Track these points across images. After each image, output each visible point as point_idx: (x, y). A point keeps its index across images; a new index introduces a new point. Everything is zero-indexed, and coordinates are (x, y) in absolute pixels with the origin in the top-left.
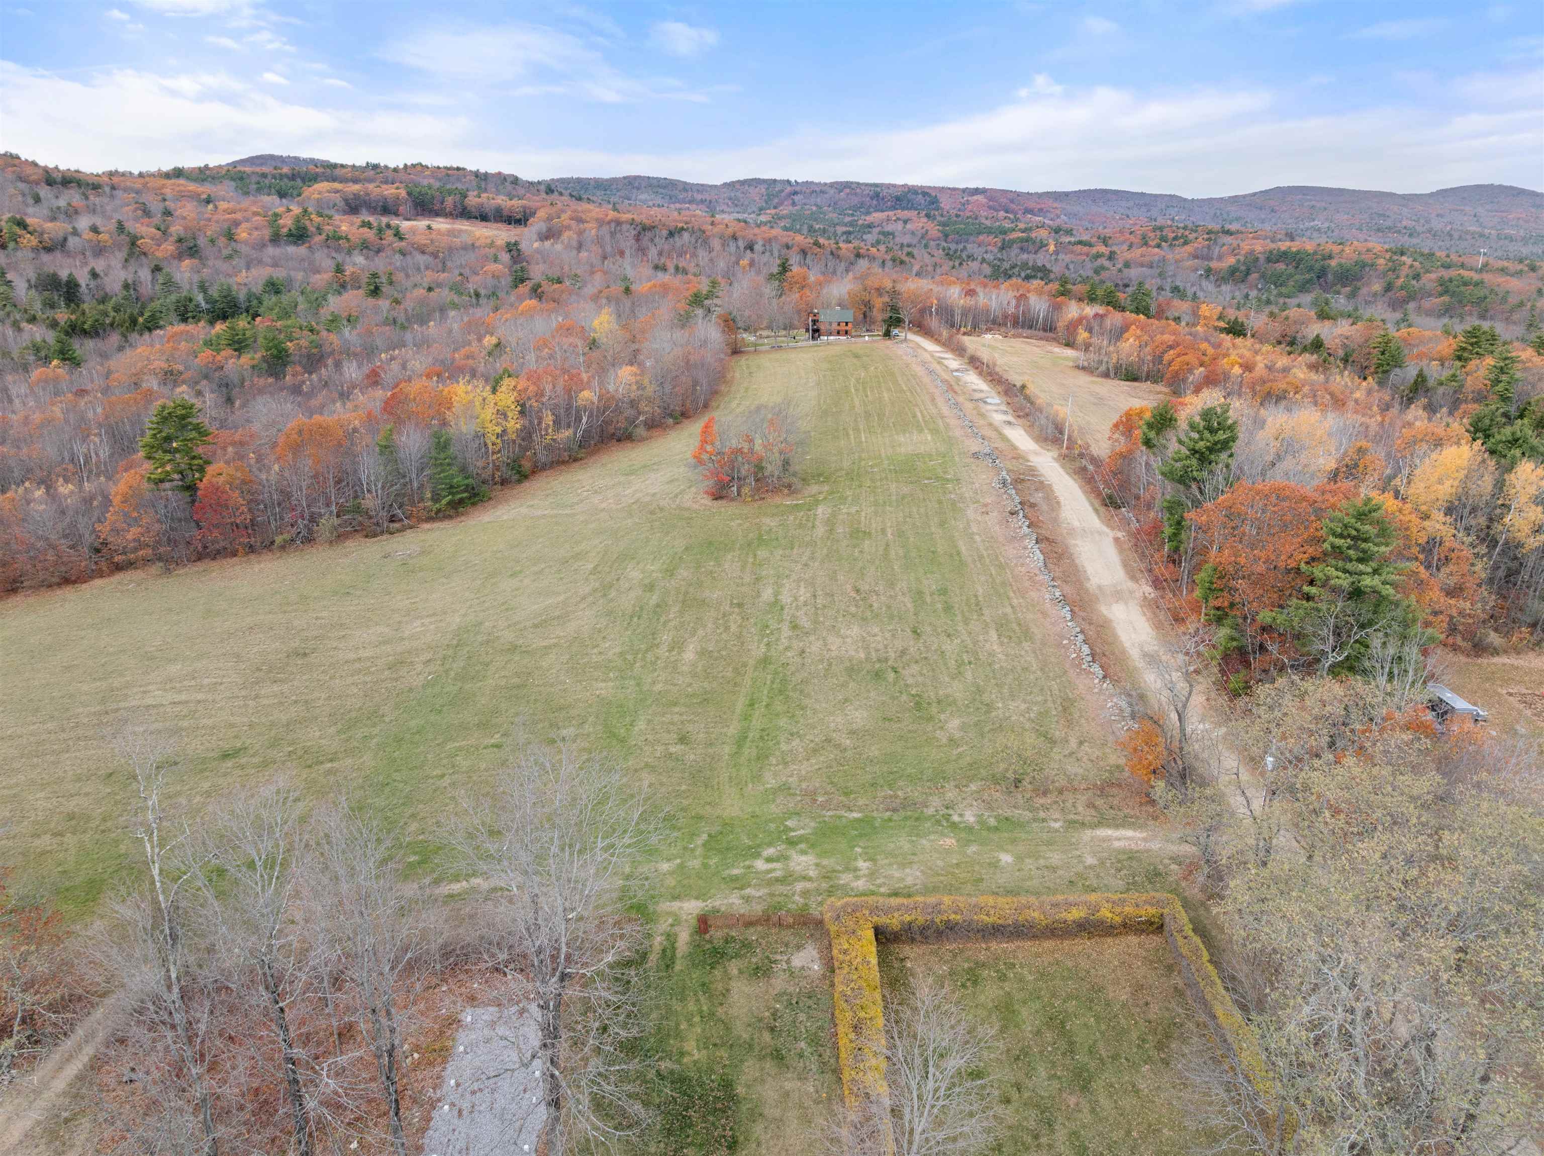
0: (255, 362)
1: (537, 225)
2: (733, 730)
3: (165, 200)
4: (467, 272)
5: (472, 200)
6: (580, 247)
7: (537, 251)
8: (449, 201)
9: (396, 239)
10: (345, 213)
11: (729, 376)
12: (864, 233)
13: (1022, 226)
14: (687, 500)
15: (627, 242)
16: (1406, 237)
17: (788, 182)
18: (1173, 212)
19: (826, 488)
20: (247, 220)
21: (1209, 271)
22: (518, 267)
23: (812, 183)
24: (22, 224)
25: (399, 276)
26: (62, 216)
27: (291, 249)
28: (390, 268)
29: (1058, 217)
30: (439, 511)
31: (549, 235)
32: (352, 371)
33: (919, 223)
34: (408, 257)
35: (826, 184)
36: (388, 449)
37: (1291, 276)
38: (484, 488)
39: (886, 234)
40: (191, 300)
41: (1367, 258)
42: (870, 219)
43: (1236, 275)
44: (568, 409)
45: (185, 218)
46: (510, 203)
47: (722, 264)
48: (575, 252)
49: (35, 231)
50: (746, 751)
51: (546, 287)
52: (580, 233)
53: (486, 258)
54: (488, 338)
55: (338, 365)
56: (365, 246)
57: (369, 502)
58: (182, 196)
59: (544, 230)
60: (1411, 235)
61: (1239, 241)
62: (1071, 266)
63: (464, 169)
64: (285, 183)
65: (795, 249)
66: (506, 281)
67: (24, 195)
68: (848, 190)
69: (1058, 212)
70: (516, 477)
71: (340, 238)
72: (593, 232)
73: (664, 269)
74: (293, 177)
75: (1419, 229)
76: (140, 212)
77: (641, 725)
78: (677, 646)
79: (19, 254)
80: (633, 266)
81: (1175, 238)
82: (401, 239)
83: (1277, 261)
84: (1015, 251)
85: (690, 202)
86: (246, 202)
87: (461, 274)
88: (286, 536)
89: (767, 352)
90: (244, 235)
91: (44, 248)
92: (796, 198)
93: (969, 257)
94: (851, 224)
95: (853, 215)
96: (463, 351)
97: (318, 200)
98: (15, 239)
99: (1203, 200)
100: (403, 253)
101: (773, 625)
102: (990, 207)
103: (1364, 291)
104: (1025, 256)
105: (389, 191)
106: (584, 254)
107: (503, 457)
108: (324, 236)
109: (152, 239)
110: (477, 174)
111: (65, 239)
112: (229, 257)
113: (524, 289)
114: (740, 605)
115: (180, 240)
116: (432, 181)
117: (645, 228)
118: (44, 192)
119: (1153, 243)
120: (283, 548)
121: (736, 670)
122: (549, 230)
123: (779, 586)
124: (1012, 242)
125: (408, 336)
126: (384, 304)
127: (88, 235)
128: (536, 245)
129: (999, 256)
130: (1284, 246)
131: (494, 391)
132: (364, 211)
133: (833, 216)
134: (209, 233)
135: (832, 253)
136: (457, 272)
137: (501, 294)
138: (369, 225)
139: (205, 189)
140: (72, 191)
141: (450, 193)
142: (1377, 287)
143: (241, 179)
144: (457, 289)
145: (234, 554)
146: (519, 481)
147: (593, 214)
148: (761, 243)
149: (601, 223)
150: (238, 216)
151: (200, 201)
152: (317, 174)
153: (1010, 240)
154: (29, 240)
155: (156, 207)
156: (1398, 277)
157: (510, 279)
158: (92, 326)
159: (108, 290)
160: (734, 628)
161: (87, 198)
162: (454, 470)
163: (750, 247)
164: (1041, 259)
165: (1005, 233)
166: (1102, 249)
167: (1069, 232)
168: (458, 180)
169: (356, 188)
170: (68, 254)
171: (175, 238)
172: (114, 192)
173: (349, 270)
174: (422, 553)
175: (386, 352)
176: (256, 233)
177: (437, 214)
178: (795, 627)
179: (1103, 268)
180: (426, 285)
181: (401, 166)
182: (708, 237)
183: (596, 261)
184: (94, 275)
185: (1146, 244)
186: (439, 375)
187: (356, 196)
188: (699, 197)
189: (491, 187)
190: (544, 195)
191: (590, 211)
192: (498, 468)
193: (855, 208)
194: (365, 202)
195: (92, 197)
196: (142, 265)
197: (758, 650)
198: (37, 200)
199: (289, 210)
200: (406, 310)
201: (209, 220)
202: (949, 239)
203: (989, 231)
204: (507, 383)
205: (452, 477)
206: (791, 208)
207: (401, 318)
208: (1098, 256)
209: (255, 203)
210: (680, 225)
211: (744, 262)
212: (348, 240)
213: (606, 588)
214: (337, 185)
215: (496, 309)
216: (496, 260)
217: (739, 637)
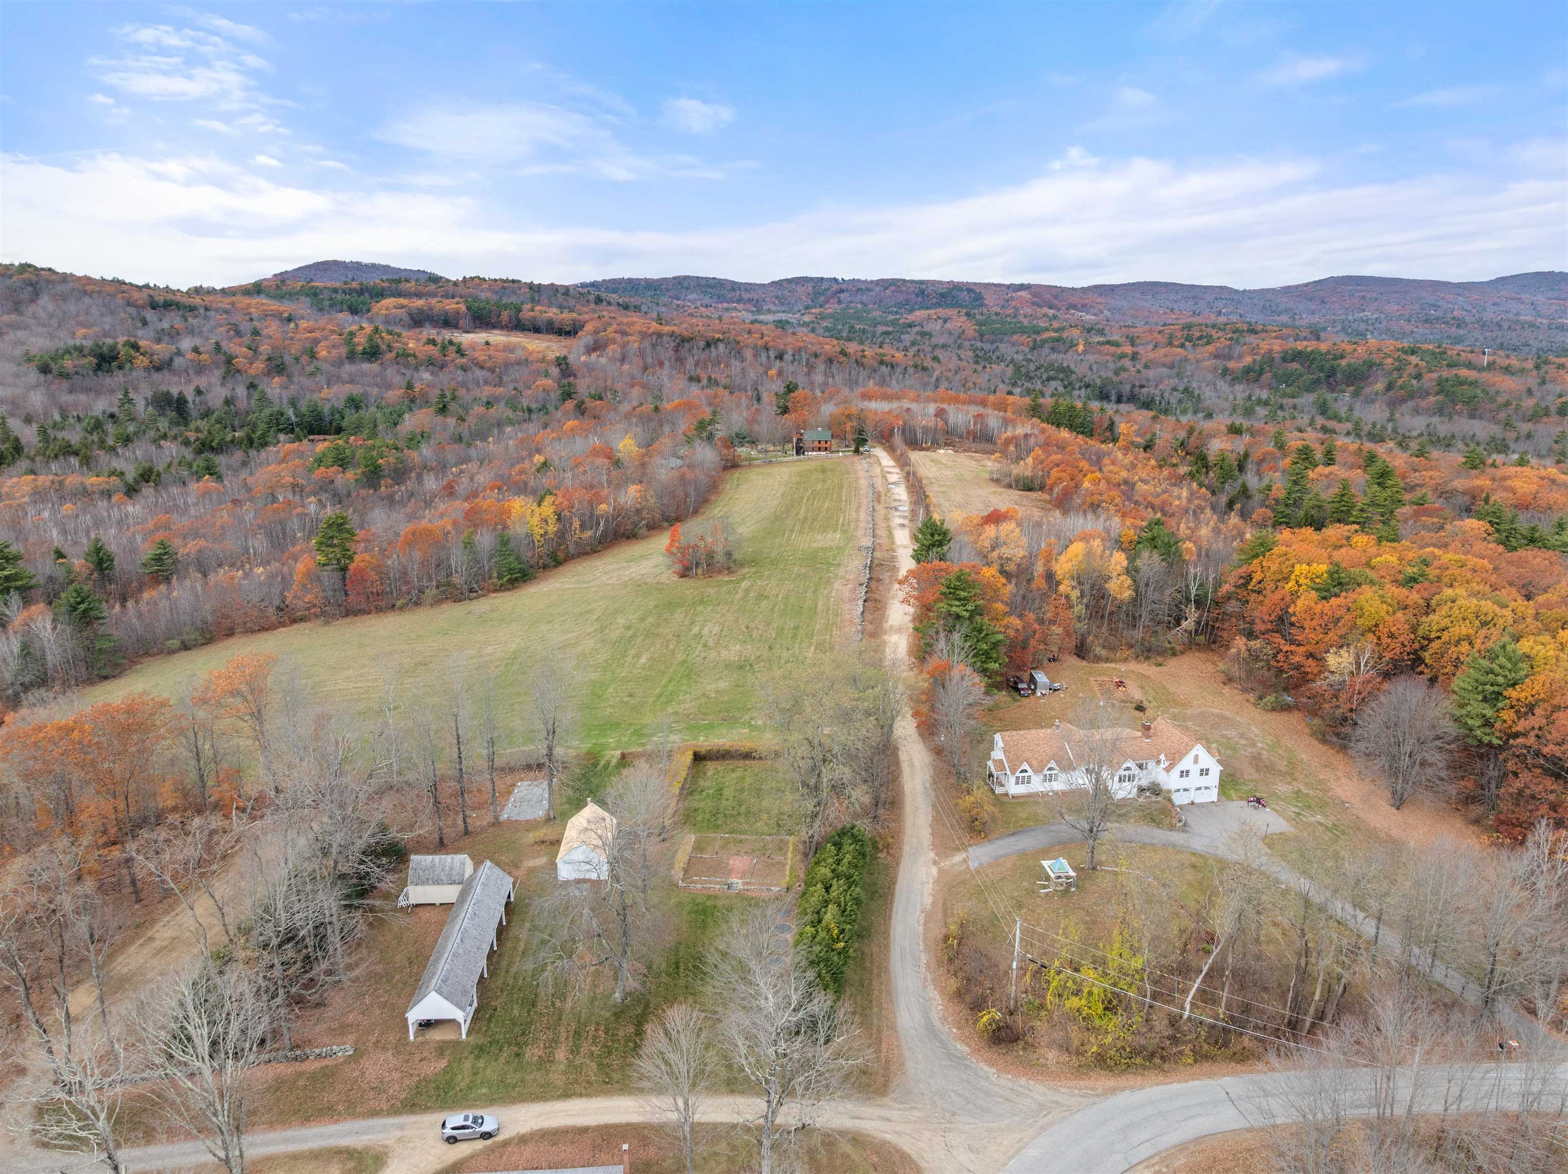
0: (358, 477)
1: (584, 338)
2: (658, 691)
3: (251, 320)
4: (520, 385)
5: (526, 314)
6: (623, 359)
7: (585, 364)
8: (505, 315)
9: (458, 355)
10: (411, 327)
11: (721, 487)
12: (903, 333)
13: (1056, 325)
14: (663, 579)
15: (666, 353)
16: (1454, 329)
17: (835, 280)
18: (1220, 304)
19: (754, 570)
20: (326, 338)
21: (1225, 371)
22: (565, 381)
23: (859, 280)
24: (135, 347)
25: (462, 392)
26: (166, 338)
27: (366, 366)
28: (453, 384)
29: (1101, 312)
30: (502, 585)
31: (596, 347)
32: (431, 483)
33: (959, 322)
34: (469, 373)
35: (872, 282)
36: (469, 545)
37: (1301, 375)
38: (532, 570)
39: (923, 334)
40: (282, 414)
41: (1376, 358)
42: (911, 318)
43: (1251, 375)
44: (592, 514)
45: (270, 337)
46: (560, 317)
47: (752, 374)
48: (618, 364)
49: (146, 353)
50: (661, 699)
51: (589, 403)
52: (624, 345)
53: (538, 373)
54: (537, 457)
55: (419, 477)
56: (431, 363)
57: (457, 579)
58: (265, 316)
59: (592, 342)
60: (1458, 326)
61: (1260, 342)
62: (1095, 367)
63: (519, 281)
64: (354, 298)
65: (822, 357)
66: (555, 395)
67: (133, 319)
68: (893, 288)
69: (1102, 307)
70: (553, 564)
71: (409, 355)
72: (636, 345)
73: (698, 380)
74: (361, 292)
75: (1468, 319)
76: (232, 333)
77: (611, 690)
78: (638, 656)
79: (135, 374)
80: (671, 377)
81: (1200, 338)
82: (463, 355)
83: (1293, 360)
84: (1046, 350)
85: (738, 301)
86: (322, 322)
87: (515, 389)
88: (403, 601)
89: (758, 466)
90: (324, 353)
91: (154, 367)
92: (842, 296)
93: (998, 358)
94: (894, 323)
95: (897, 313)
96: (518, 467)
97: (386, 315)
98: (130, 360)
99: (1255, 291)
100: (465, 370)
101: (694, 645)
102: (1033, 303)
103: (1367, 390)
104: (1054, 356)
105: (451, 305)
106: (626, 367)
107: (545, 550)
108: (394, 354)
109: (245, 357)
110: (531, 286)
111: (171, 360)
112: (312, 374)
113: (570, 404)
114: (678, 636)
115: (269, 359)
116: (489, 294)
117: (683, 340)
118: (149, 315)
119: (1176, 343)
120: (401, 608)
121: (667, 667)
122: (596, 342)
123: (703, 626)
124: (1044, 342)
125: (473, 452)
126: (451, 421)
127: (190, 355)
128: (583, 358)
129: (1029, 356)
130: (1300, 346)
131: (539, 505)
132: (427, 325)
133: (876, 314)
134: (293, 351)
135: (857, 361)
136: (512, 387)
137: (551, 409)
138: (433, 342)
139: (287, 307)
140: (173, 314)
141: (506, 307)
142: (1379, 386)
143: (315, 295)
144: (513, 404)
145: (369, 613)
146: (555, 566)
147: (637, 327)
148: (790, 352)
149: (644, 335)
150: (317, 335)
151: (281, 319)
152: (383, 289)
153: (1042, 340)
154: (142, 361)
155: (245, 327)
156: (1400, 377)
157: (559, 392)
158: (219, 444)
159: (210, 404)
160: (671, 647)
161: (186, 320)
162: (512, 559)
163: (780, 357)
164: (1067, 359)
165: (1038, 333)
166: (1128, 349)
167: (1101, 332)
168: (514, 292)
169: (420, 303)
170: (174, 372)
171: (265, 357)
172: (208, 313)
173: (418, 387)
174: (492, 611)
175: (456, 466)
176: (334, 351)
177: (494, 327)
178: (705, 645)
179: (1123, 369)
180: (485, 400)
181: (461, 279)
182: (741, 348)
183: (637, 372)
184: (199, 392)
185: (1170, 344)
186: (499, 489)
187: (421, 311)
188: (746, 296)
189: (544, 297)
190: (593, 306)
191: (633, 323)
192: (541, 557)
193: (900, 305)
194: (428, 316)
195: (190, 319)
196: (237, 382)
197: (680, 657)
198: (145, 323)
199: (362, 328)
200: (469, 427)
201: (292, 339)
202: (985, 339)
203: (1023, 331)
204: (549, 500)
205: (511, 563)
206: (836, 306)
207: (466, 434)
208: (1123, 356)
209: (331, 320)
210: (717, 336)
211: (772, 372)
212: (415, 356)
213: (603, 628)
214: (402, 301)
215: (545, 426)
216: (547, 374)
217: (673, 651)
